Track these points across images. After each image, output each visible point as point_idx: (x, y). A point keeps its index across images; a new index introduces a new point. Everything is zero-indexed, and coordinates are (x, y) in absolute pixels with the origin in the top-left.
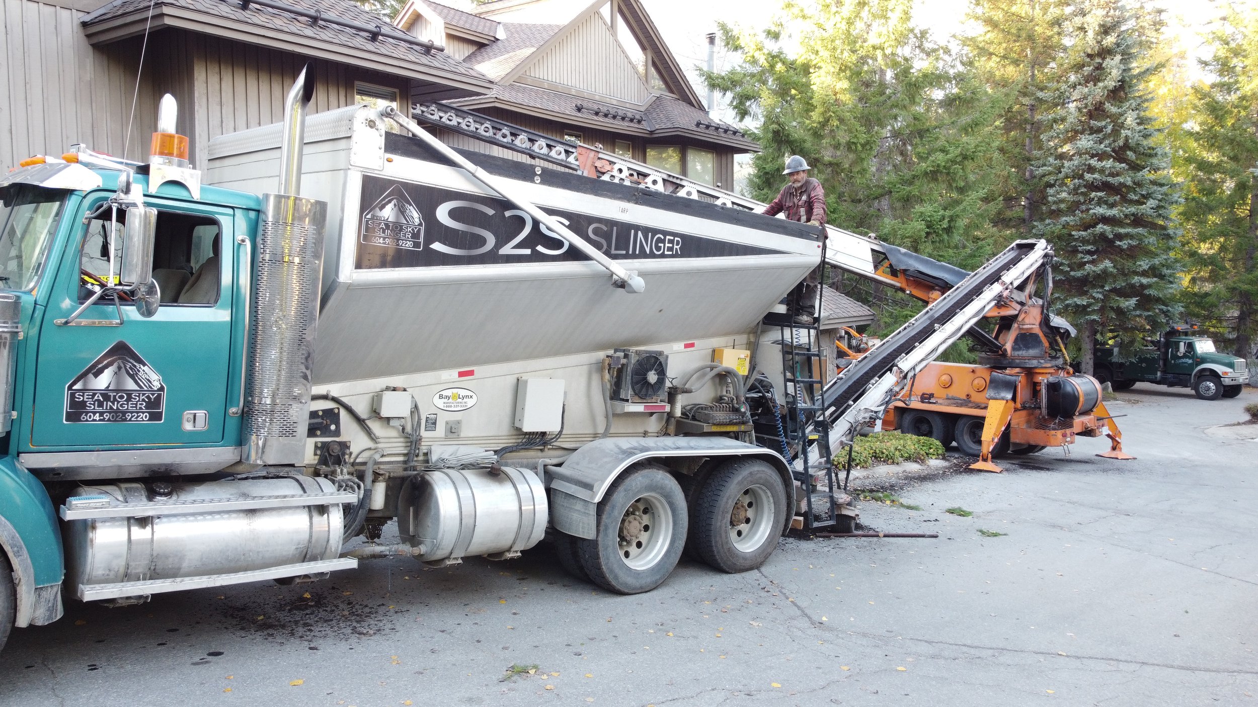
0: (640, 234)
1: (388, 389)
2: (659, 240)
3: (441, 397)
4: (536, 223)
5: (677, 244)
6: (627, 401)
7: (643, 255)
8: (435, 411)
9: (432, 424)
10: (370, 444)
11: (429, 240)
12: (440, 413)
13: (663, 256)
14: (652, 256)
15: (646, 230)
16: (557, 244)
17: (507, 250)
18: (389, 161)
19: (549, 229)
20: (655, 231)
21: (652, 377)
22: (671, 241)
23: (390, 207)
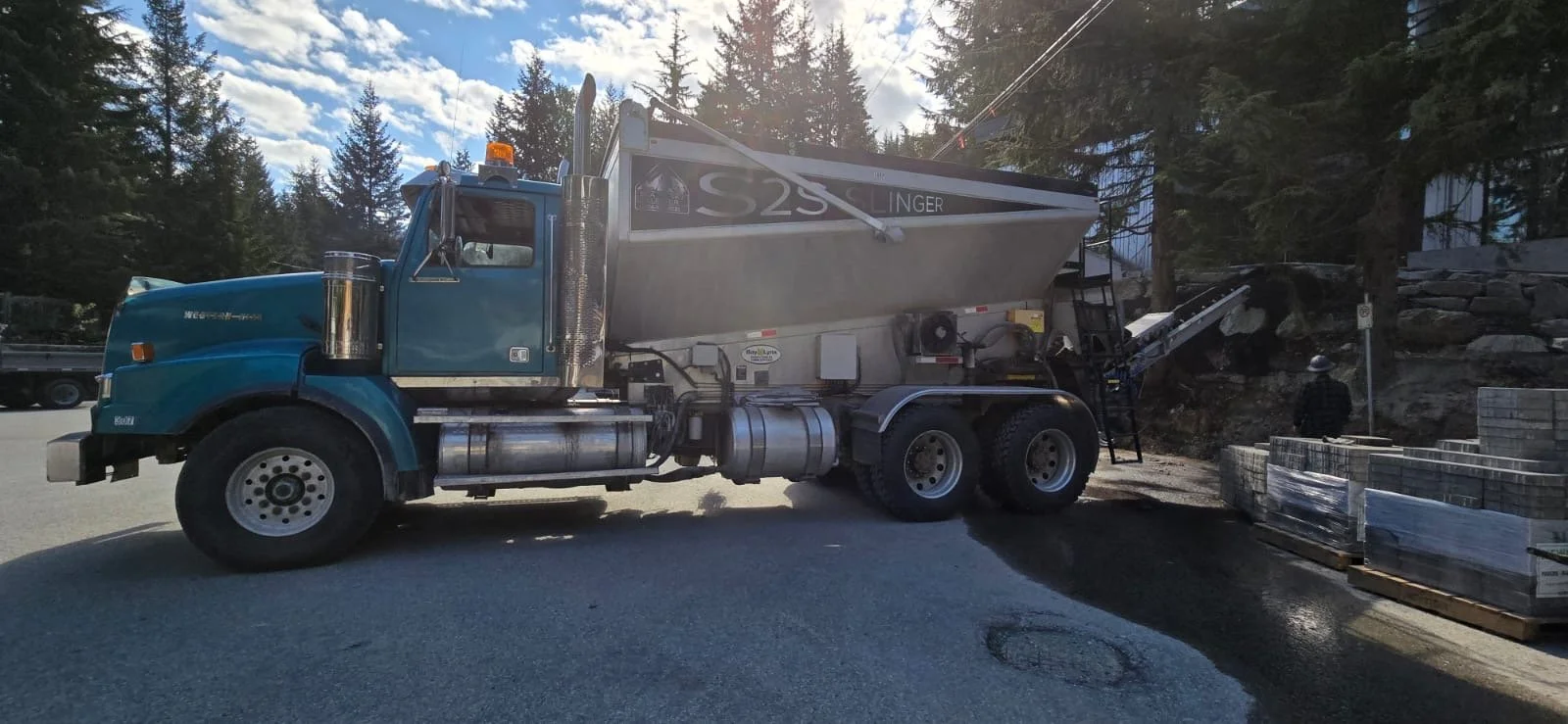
0: (898, 196)
1: (699, 344)
2: (919, 200)
3: (748, 352)
4: (794, 187)
5: (939, 203)
6: (920, 354)
7: (903, 213)
8: (744, 363)
9: (742, 374)
10: (692, 389)
11: (695, 205)
12: (749, 366)
13: (925, 214)
14: (913, 214)
15: (905, 192)
16: (817, 206)
17: (768, 212)
18: (655, 142)
19: (806, 191)
20: (914, 192)
21: (941, 333)
22: (930, 201)
23: (657, 180)
